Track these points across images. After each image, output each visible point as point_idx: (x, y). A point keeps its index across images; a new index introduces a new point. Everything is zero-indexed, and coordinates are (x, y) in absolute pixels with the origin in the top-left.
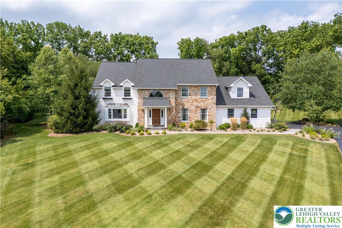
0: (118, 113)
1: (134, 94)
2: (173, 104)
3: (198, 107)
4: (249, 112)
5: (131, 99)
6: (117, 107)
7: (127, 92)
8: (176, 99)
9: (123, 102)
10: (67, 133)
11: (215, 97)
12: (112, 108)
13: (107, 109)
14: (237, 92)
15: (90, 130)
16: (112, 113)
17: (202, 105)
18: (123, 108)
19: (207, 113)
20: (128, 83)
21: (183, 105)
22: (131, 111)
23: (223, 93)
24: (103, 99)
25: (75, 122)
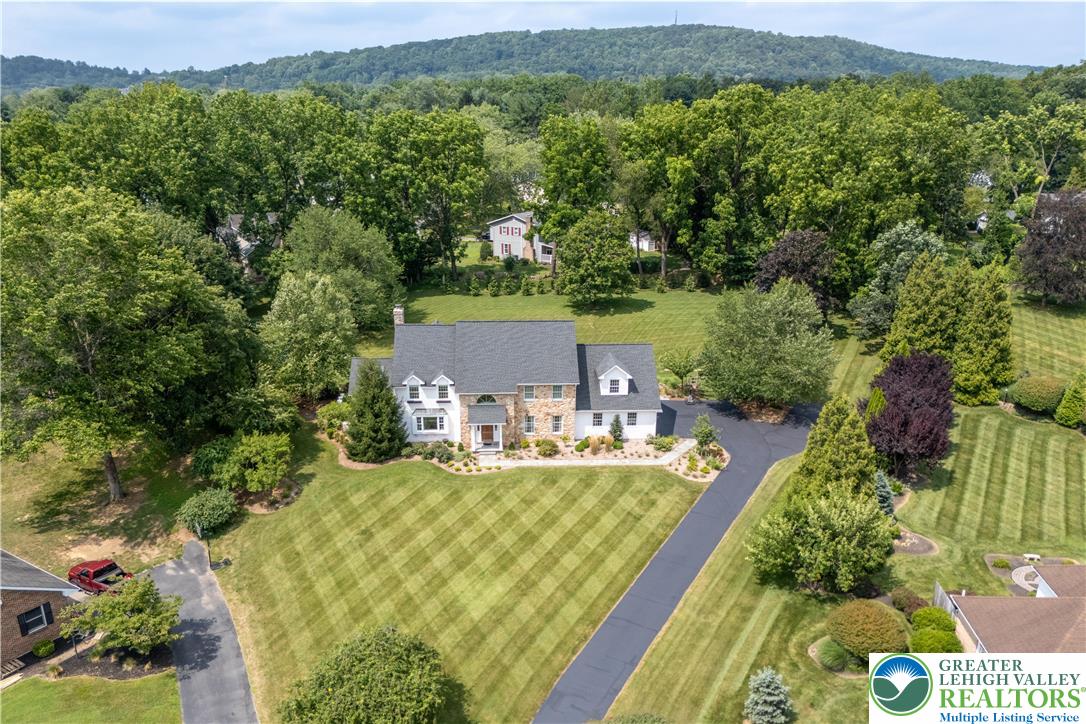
0: (431, 424)
1: (452, 394)
2: (512, 413)
3: (548, 414)
4: (624, 419)
5: (449, 402)
6: (429, 415)
7: (443, 391)
8: (516, 403)
9: (437, 406)
10: (368, 461)
11: (574, 400)
12: (422, 415)
13: (414, 417)
14: (609, 386)
15: (398, 455)
16: (422, 423)
17: (555, 411)
18: (438, 415)
19: (562, 422)
20: (443, 380)
21: (527, 411)
22: (449, 420)
23: (590, 384)
24: (409, 402)
25: (378, 449)
